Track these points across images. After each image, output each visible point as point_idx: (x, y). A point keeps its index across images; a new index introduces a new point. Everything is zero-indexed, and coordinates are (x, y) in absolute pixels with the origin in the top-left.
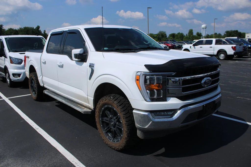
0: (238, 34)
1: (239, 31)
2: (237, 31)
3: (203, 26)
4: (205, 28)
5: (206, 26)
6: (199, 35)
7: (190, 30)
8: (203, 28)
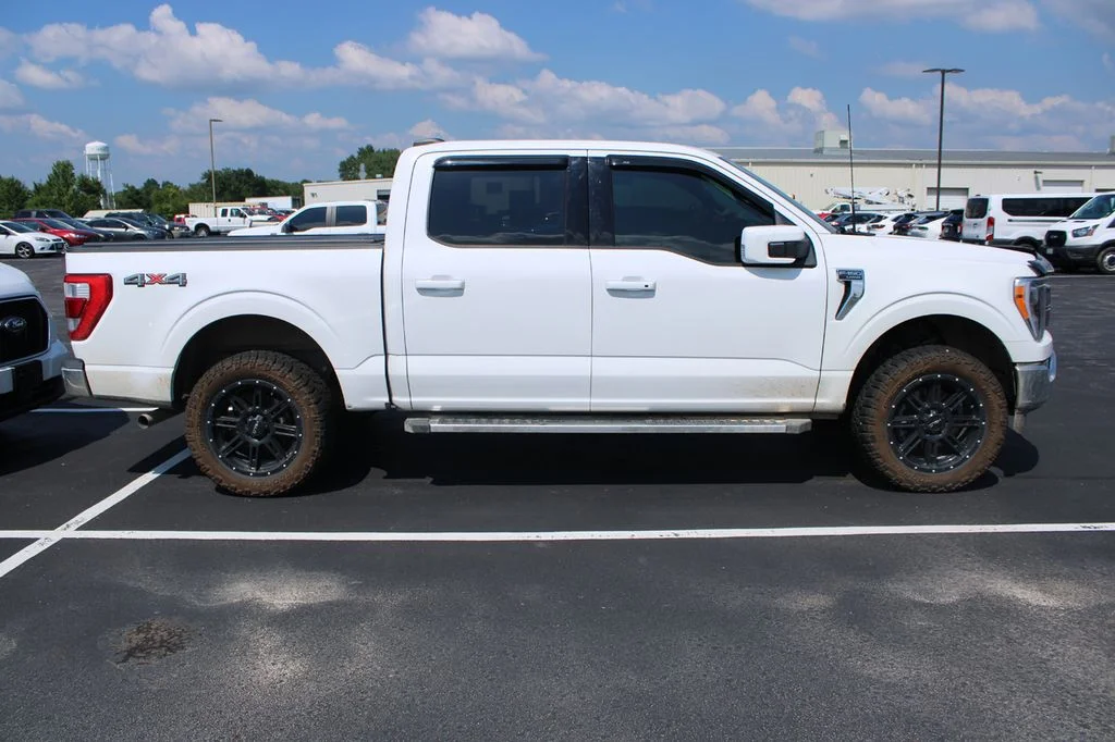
0: (256, 186)
1: (257, 172)
2: (249, 173)
3: (93, 147)
4: (103, 158)
5: (106, 148)
6: (92, 192)
7: (58, 165)
8: (93, 158)
